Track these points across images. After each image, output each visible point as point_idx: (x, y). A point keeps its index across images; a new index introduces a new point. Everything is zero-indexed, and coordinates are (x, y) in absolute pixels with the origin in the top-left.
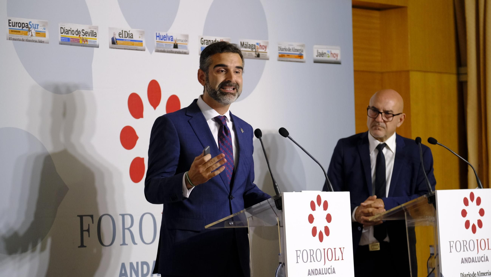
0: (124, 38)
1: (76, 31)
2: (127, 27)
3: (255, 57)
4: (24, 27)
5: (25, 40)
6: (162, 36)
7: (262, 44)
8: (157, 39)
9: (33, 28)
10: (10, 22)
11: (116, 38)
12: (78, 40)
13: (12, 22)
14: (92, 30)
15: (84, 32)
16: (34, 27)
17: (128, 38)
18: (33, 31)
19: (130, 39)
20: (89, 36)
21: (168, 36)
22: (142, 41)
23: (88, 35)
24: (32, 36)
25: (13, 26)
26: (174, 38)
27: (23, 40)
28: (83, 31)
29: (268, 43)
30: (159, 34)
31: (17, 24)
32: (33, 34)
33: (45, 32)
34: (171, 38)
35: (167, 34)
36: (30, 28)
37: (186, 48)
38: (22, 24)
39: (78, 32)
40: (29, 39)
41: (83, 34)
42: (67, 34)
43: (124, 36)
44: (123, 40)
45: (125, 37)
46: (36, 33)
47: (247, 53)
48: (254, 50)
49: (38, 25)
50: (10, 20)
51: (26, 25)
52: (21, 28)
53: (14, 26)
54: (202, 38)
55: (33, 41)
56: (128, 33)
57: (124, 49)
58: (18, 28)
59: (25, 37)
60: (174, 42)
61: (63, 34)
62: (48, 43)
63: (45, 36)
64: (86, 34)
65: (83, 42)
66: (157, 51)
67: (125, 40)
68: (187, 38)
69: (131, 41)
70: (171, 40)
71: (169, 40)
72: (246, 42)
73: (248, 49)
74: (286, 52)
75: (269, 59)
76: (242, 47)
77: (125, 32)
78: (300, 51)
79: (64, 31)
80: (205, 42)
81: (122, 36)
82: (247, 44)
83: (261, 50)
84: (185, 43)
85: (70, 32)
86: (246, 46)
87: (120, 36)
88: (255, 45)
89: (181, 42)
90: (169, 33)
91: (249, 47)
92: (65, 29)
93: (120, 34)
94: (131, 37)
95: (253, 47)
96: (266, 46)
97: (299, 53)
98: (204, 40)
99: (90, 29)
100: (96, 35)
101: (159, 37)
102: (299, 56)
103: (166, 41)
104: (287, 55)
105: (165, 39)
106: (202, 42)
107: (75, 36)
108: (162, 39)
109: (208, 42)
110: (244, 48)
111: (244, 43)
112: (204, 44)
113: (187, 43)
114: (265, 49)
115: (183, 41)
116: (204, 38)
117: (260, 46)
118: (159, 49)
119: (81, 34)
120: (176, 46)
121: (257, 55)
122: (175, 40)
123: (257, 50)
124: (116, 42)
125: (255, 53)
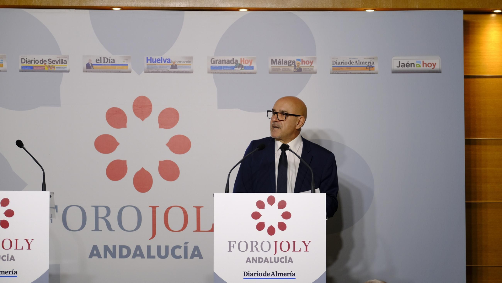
0: (102, 63)
1: (41, 60)
2: (106, 54)
3: (295, 71)
6: (155, 59)
7: (305, 60)
8: (147, 62)
11: (92, 64)
12: (44, 68)
14: (61, 58)
15: (51, 61)
17: (108, 63)
19: (111, 64)
20: (57, 63)
21: (164, 59)
22: (127, 65)
23: (55, 63)
26: (172, 60)
28: (50, 60)
29: (315, 58)
30: (151, 58)
33: (3, 63)
34: (169, 61)
35: (162, 58)
37: (190, 68)
39: (43, 62)
41: (50, 62)
42: (30, 63)
43: (103, 61)
44: (102, 65)
45: (104, 62)
47: (281, 68)
48: (293, 65)
54: (214, 59)
56: (109, 59)
57: (103, 72)
60: (172, 63)
61: (25, 64)
62: (6, 71)
63: (2, 66)
64: (53, 62)
65: (49, 69)
66: (147, 72)
67: (104, 65)
68: (190, 59)
69: (112, 65)
70: (168, 62)
71: (165, 62)
72: (280, 59)
73: (284, 65)
74: (345, 65)
75: (316, 73)
76: (274, 64)
77: (104, 58)
78: (369, 64)
79: (26, 61)
80: (218, 62)
81: (100, 61)
82: (281, 60)
83: (303, 65)
84: (187, 63)
85: (33, 62)
86: (281, 62)
87: (98, 62)
88: (295, 61)
89: (181, 63)
90: (165, 57)
91: (284, 63)
92: (27, 59)
93: (98, 60)
94: (113, 62)
95: (291, 63)
96: (313, 61)
97: (367, 65)
98: (215, 60)
99: (59, 58)
100: (66, 62)
101: (151, 60)
102: (367, 68)
103: (160, 63)
104: (347, 68)
105: (159, 61)
106: (213, 62)
107: (39, 65)
108: (155, 62)
109: (221, 62)
110: (276, 64)
111: (276, 60)
112: (216, 63)
113: (190, 63)
114: (310, 64)
115: (186, 62)
116: (216, 58)
117: (302, 61)
118: (151, 70)
119: (47, 63)
120: (174, 66)
121: (297, 70)
122: (174, 62)
123: (298, 65)
124: (92, 67)
125: (295, 68)
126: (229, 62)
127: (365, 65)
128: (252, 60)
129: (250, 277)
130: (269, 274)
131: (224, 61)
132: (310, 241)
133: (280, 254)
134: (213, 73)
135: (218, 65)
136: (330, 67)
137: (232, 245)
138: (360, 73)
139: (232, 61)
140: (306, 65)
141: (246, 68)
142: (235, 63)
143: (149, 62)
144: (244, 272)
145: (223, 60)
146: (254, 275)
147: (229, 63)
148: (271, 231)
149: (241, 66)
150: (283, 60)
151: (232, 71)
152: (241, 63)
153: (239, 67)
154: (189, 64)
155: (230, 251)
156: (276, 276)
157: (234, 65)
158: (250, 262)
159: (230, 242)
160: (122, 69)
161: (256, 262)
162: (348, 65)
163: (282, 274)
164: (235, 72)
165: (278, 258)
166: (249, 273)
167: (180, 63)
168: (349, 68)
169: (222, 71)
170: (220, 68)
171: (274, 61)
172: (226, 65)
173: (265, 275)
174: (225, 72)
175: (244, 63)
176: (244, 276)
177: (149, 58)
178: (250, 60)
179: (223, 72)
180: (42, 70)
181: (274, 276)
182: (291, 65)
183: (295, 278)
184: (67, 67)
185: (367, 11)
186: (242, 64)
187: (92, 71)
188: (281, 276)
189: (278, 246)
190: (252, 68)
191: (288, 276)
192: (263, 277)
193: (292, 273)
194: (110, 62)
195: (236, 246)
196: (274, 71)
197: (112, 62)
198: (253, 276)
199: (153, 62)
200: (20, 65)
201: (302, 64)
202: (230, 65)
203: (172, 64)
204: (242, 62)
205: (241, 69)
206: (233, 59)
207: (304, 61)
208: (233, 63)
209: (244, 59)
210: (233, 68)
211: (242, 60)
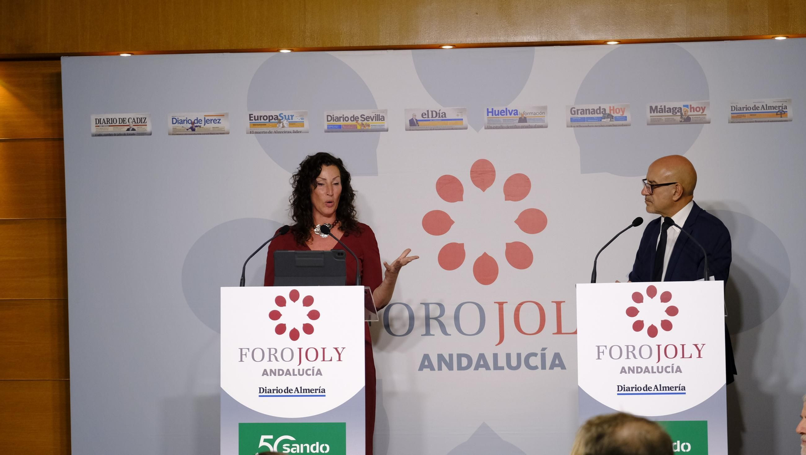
0: (430, 119)
1: (351, 117)
2: (436, 106)
3: (681, 121)
4: (272, 119)
5: (273, 132)
6: (498, 111)
7: (694, 105)
8: (488, 115)
9: (285, 119)
10: (251, 116)
11: (416, 120)
12: (355, 126)
13: (255, 116)
14: (376, 114)
15: (365, 117)
16: (287, 118)
17: (437, 118)
18: (285, 122)
20: (372, 120)
21: (509, 110)
22: (462, 119)
23: (370, 120)
24: (283, 127)
25: (255, 120)
26: (520, 111)
27: (270, 132)
28: (363, 116)
29: (708, 104)
30: (492, 109)
31: (262, 118)
32: (285, 125)
33: (303, 122)
34: (516, 112)
35: (506, 109)
36: (280, 120)
37: (543, 121)
38: (269, 116)
39: (355, 118)
40: (278, 130)
41: (363, 119)
42: (338, 121)
43: (430, 116)
44: (429, 120)
45: (432, 117)
46: (289, 124)
47: (663, 118)
49: (292, 116)
50: (250, 115)
51: (274, 117)
52: (268, 121)
53: (258, 119)
54: (574, 108)
55: (285, 132)
56: (438, 112)
57: (431, 130)
58: (262, 120)
59: (272, 130)
60: (519, 116)
61: (332, 122)
62: (308, 132)
63: (303, 126)
64: (367, 118)
65: (362, 128)
66: (488, 128)
67: (433, 120)
68: (543, 110)
69: (442, 120)
70: (514, 114)
71: (511, 114)
72: (661, 106)
73: (667, 114)
74: (748, 111)
75: (709, 123)
76: (654, 112)
77: (432, 112)
78: (781, 108)
79: (332, 118)
80: (579, 112)
81: (427, 116)
82: (663, 107)
83: (692, 113)
84: (540, 115)
85: (342, 119)
86: (662, 110)
87: (424, 116)
88: (681, 108)
89: (532, 115)
90: (511, 107)
91: (667, 111)
92: (334, 116)
93: (424, 114)
94: (444, 116)
95: (676, 111)
96: (705, 107)
97: (777, 111)
98: (576, 110)
99: (374, 114)
100: (383, 119)
101: (492, 112)
102: (777, 114)
103: (505, 116)
104: (751, 115)
105: (503, 114)
106: (573, 113)
107: (350, 122)
108: (498, 115)
109: (584, 111)
110: (657, 113)
111: (656, 107)
112: (578, 114)
113: (544, 115)
114: (701, 111)
115: (537, 114)
116: (577, 107)
117: (691, 108)
118: (492, 126)
119: (359, 120)
120: (523, 120)
121: (684, 119)
122: (522, 113)
123: (685, 114)
124: (417, 123)
125: (681, 118)
126: (594, 112)
127: (775, 110)
128: (624, 109)
129: (626, 392)
130: (651, 388)
131: (588, 111)
132: (704, 345)
133: (664, 362)
134: (574, 127)
135: (580, 116)
136: (728, 113)
137: (601, 351)
138: (768, 121)
139: (598, 110)
140: (696, 113)
141: (617, 119)
142: (602, 113)
143: (490, 114)
144: (618, 386)
145: (586, 110)
146: (631, 390)
147: (594, 114)
148: (653, 332)
149: (610, 116)
150: (665, 106)
151: (598, 123)
152: (610, 112)
153: (608, 118)
154: (542, 115)
155: (599, 358)
156: (661, 390)
157: (601, 115)
158: (626, 373)
159: (598, 347)
160: (455, 125)
161: (633, 372)
162: (752, 111)
163: (667, 388)
164: (602, 124)
165: (662, 367)
166: (624, 388)
167: (530, 115)
168: (754, 115)
169: (586, 123)
170: (583, 120)
171: (654, 108)
172: (591, 116)
173: (645, 389)
174: (590, 125)
175: (614, 113)
176: (618, 391)
177: (490, 110)
178: (621, 109)
179: (587, 125)
180: (353, 129)
181: (658, 390)
182: (676, 113)
183: (685, 393)
184: (386, 124)
185: (776, 38)
186: (612, 114)
187: (417, 129)
188: (666, 390)
189: (662, 351)
190: (625, 118)
191: (676, 390)
192: (642, 392)
193: (681, 386)
194: (439, 117)
195: (607, 352)
196: (653, 122)
197: (442, 117)
198: (629, 390)
199: (496, 115)
200: (326, 124)
201: (691, 111)
202: (596, 115)
203: (521, 116)
204: (612, 111)
205: (611, 121)
206: (600, 107)
207: (693, 108)
208: (600, 113)
209: (613, 107)
210: (600, 119)
211: (612, 108)
